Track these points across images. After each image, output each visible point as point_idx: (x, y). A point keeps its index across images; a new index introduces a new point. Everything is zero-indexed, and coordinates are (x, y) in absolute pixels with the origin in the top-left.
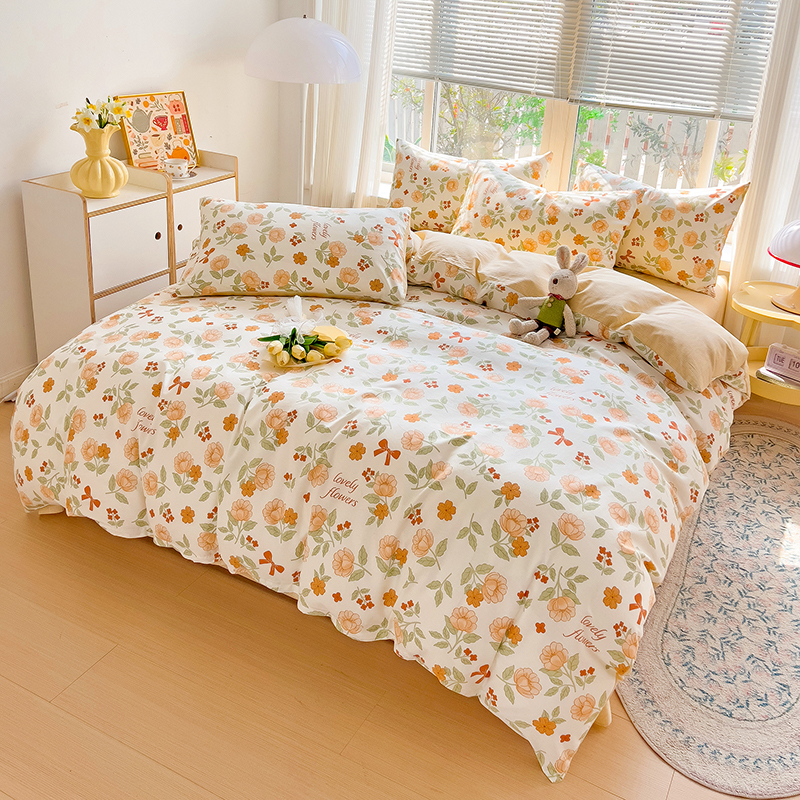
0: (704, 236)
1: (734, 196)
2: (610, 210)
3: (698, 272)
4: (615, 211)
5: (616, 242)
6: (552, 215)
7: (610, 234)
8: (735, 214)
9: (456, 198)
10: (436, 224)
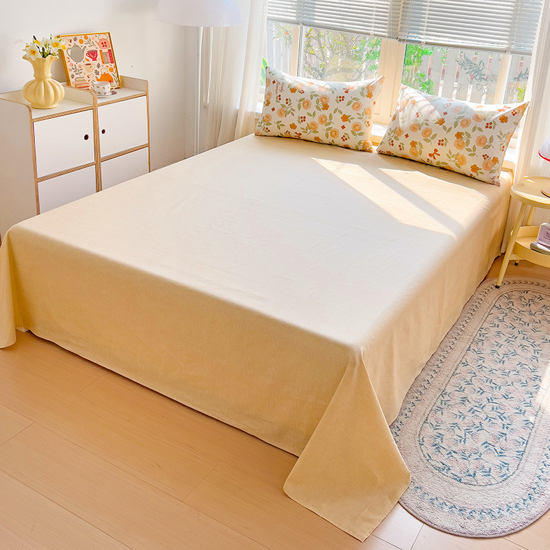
0: (491, 139)
1: (516, 111)
8: (516, 124)
9: (309, 114)
10: (296, 133)
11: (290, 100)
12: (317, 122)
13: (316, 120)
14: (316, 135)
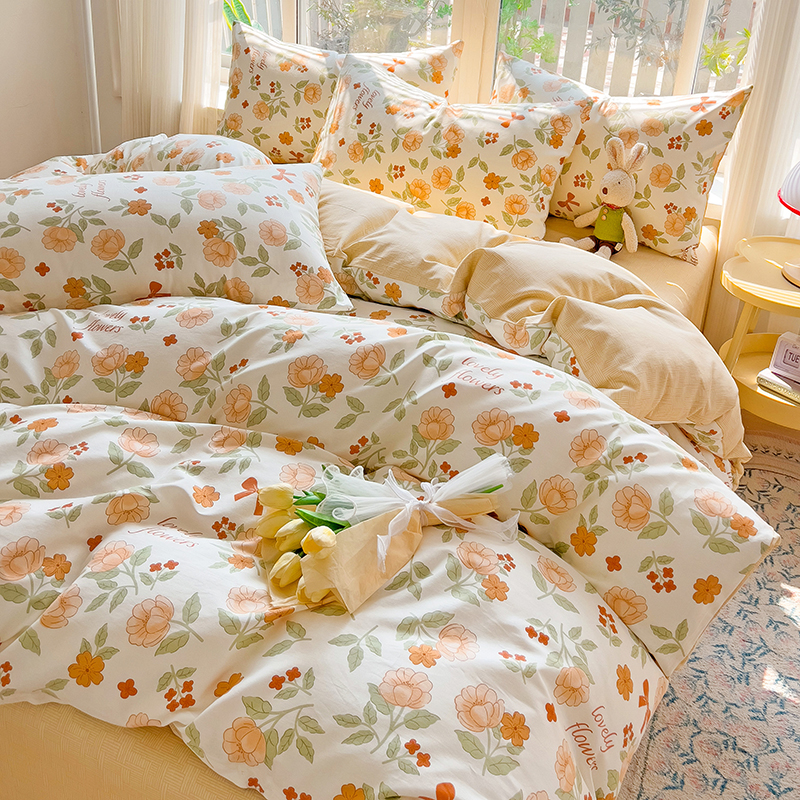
0: (681, 171)
1: (729, 109)
2: (539, 134)
3: (672, 228)
4: (548, 135)
5: (548, 184)
6: (452, 142)
7: (540, 171)
8: (729, 135)
9: (318, 113)
10: (292, 153)
11: (279, 86)
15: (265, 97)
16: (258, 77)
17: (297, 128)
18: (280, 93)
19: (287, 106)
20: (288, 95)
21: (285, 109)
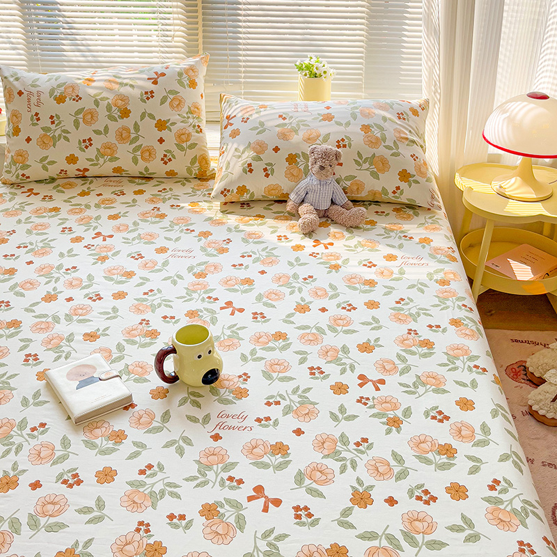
9: (97, 132)
10: (78, 170)
11: (58, 117)
12: (114, 141)
13: (111, 138)
14: (115, 164)
15: (46, 129)
16: (37, 114)
17: (81, 149)
18: (60, 123)
19: (69, 132)
20: (68, 123)
21: (67, 135)
